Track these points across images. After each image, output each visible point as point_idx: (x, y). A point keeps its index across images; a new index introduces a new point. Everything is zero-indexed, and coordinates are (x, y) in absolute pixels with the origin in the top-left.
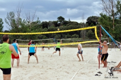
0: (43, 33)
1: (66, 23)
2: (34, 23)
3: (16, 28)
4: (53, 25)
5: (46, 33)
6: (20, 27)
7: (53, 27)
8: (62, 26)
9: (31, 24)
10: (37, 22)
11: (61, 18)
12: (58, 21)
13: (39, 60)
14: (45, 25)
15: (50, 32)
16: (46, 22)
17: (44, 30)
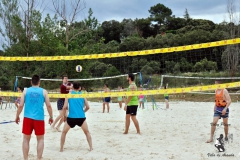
0: (108, 55)
1: (176, 25)
2: (78, 25)
3: (22, 41)
4: (136, 31)
5: (114, 55)
6: (35, 38)
7: (135, 36)
8: (164, 36)
9: (69, 29)
10: (89, 23)
11: (160, 11)
12: (151, 19)
13: (93, 141)
14: (112, 33)
15: (129, 54)
16: (115, 23)
17: (108, 46)
